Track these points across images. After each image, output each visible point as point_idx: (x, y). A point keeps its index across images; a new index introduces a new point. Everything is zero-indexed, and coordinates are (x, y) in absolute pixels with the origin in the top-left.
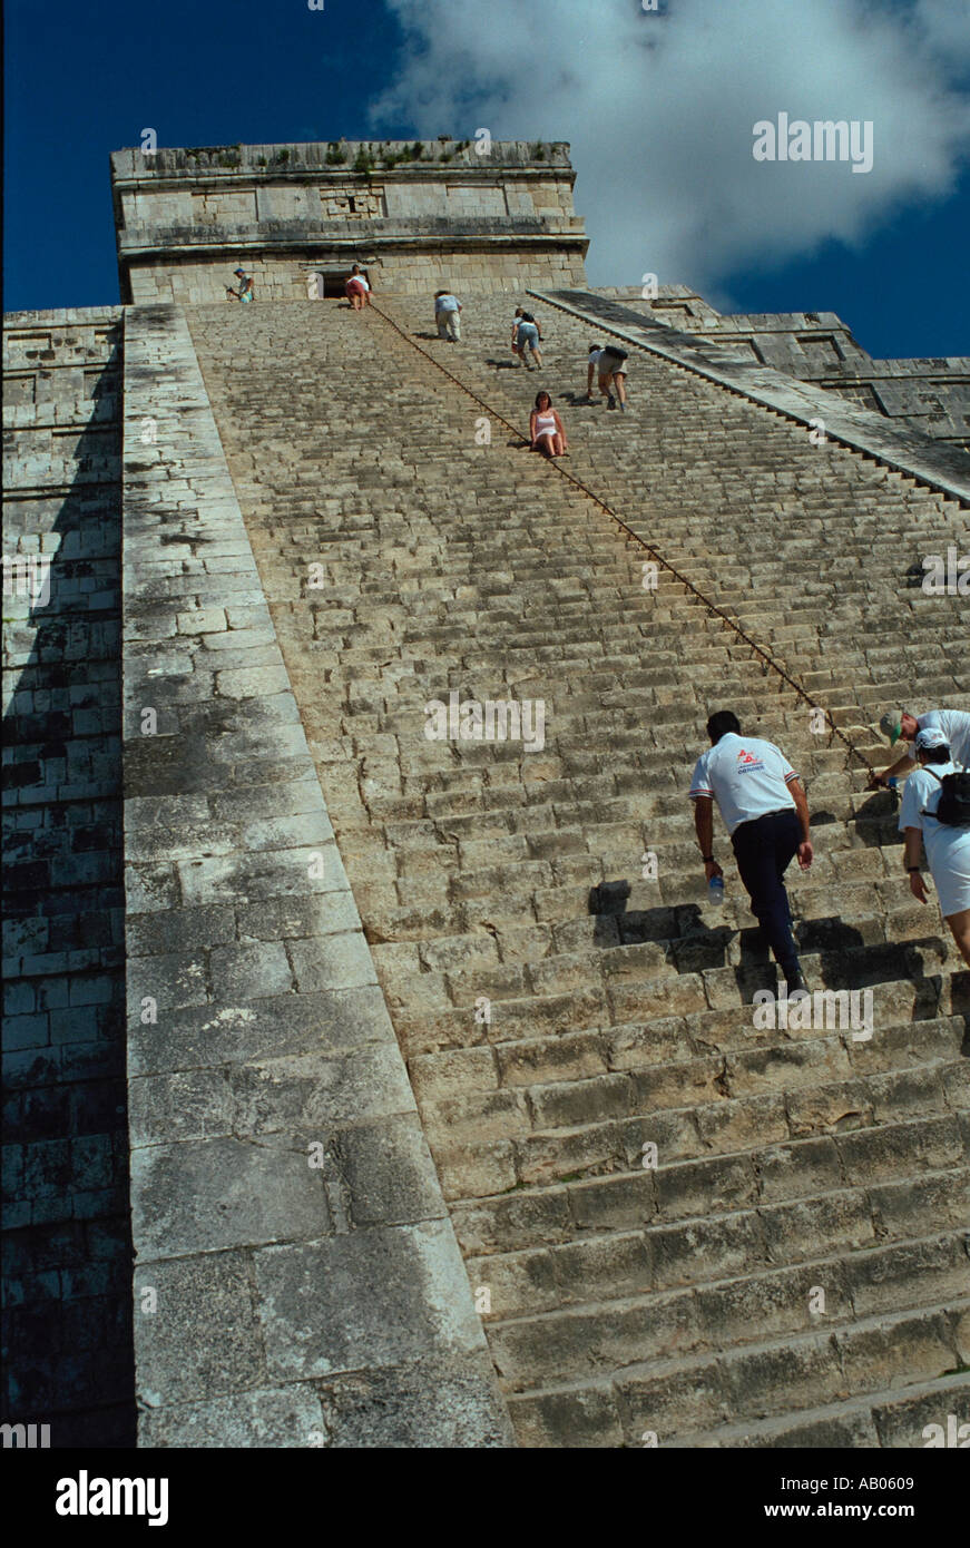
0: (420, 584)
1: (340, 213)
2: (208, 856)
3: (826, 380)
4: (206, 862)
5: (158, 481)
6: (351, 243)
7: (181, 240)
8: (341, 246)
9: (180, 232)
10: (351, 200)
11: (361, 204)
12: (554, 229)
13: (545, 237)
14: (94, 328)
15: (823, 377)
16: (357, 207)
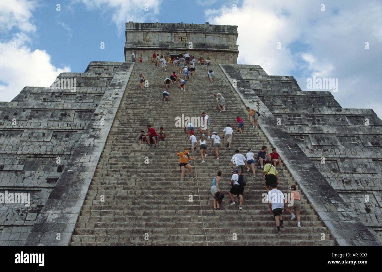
0: (135, 154)
1: (178, 41)
2: (55, 213)
3: (282, 95)
4: (54, 214)
5: (98, 119)
6: (180, 48)
7: (139, 45)
8: (177, 49)
9: (139, 43)
10: (182, 38)
11: (184, 39)
12: (230, 48)
13: (228, 50)
14: (114, 67)
15: (282, 94)
16: (183, 40)
